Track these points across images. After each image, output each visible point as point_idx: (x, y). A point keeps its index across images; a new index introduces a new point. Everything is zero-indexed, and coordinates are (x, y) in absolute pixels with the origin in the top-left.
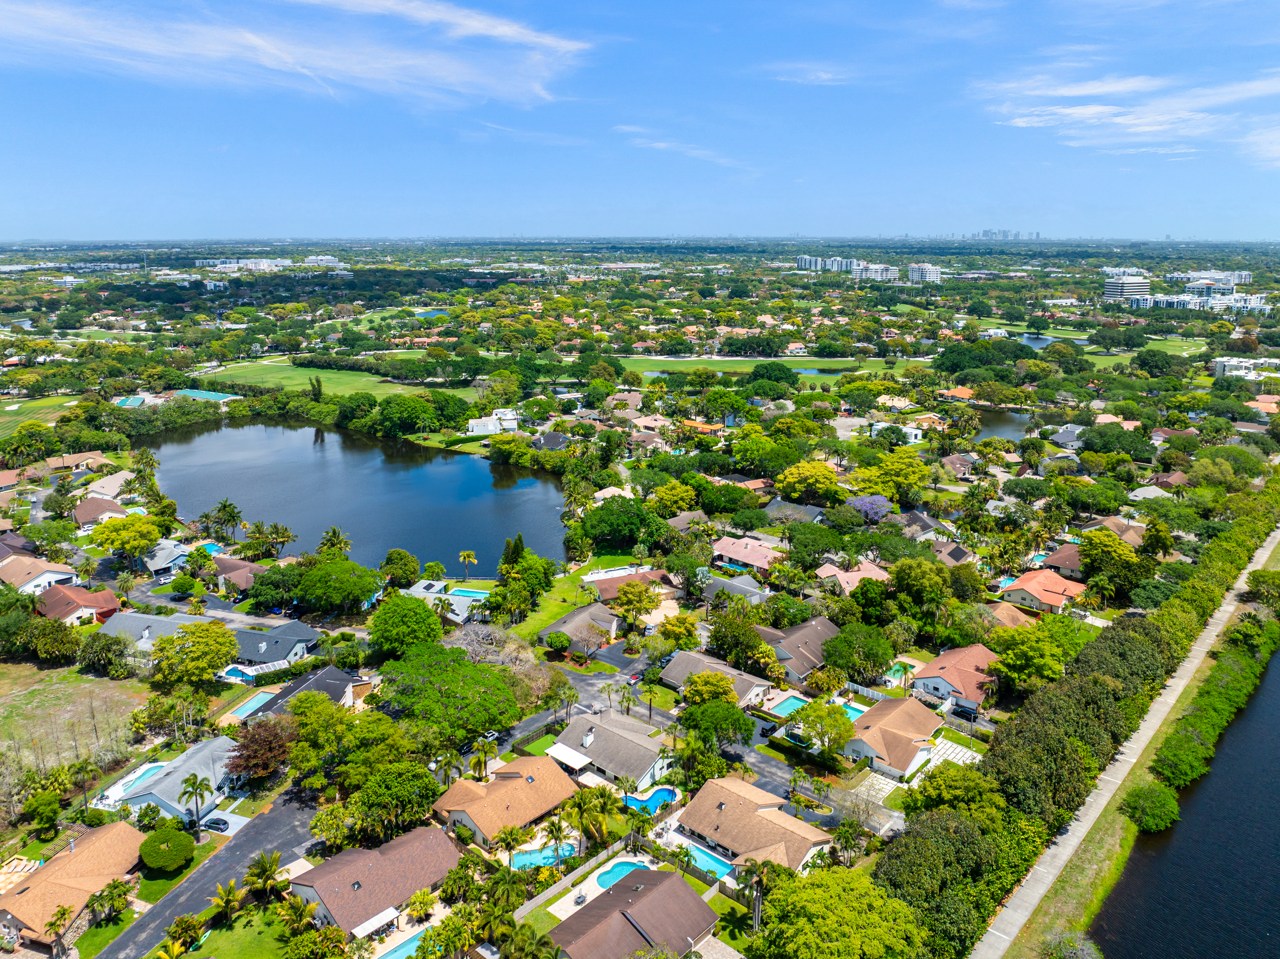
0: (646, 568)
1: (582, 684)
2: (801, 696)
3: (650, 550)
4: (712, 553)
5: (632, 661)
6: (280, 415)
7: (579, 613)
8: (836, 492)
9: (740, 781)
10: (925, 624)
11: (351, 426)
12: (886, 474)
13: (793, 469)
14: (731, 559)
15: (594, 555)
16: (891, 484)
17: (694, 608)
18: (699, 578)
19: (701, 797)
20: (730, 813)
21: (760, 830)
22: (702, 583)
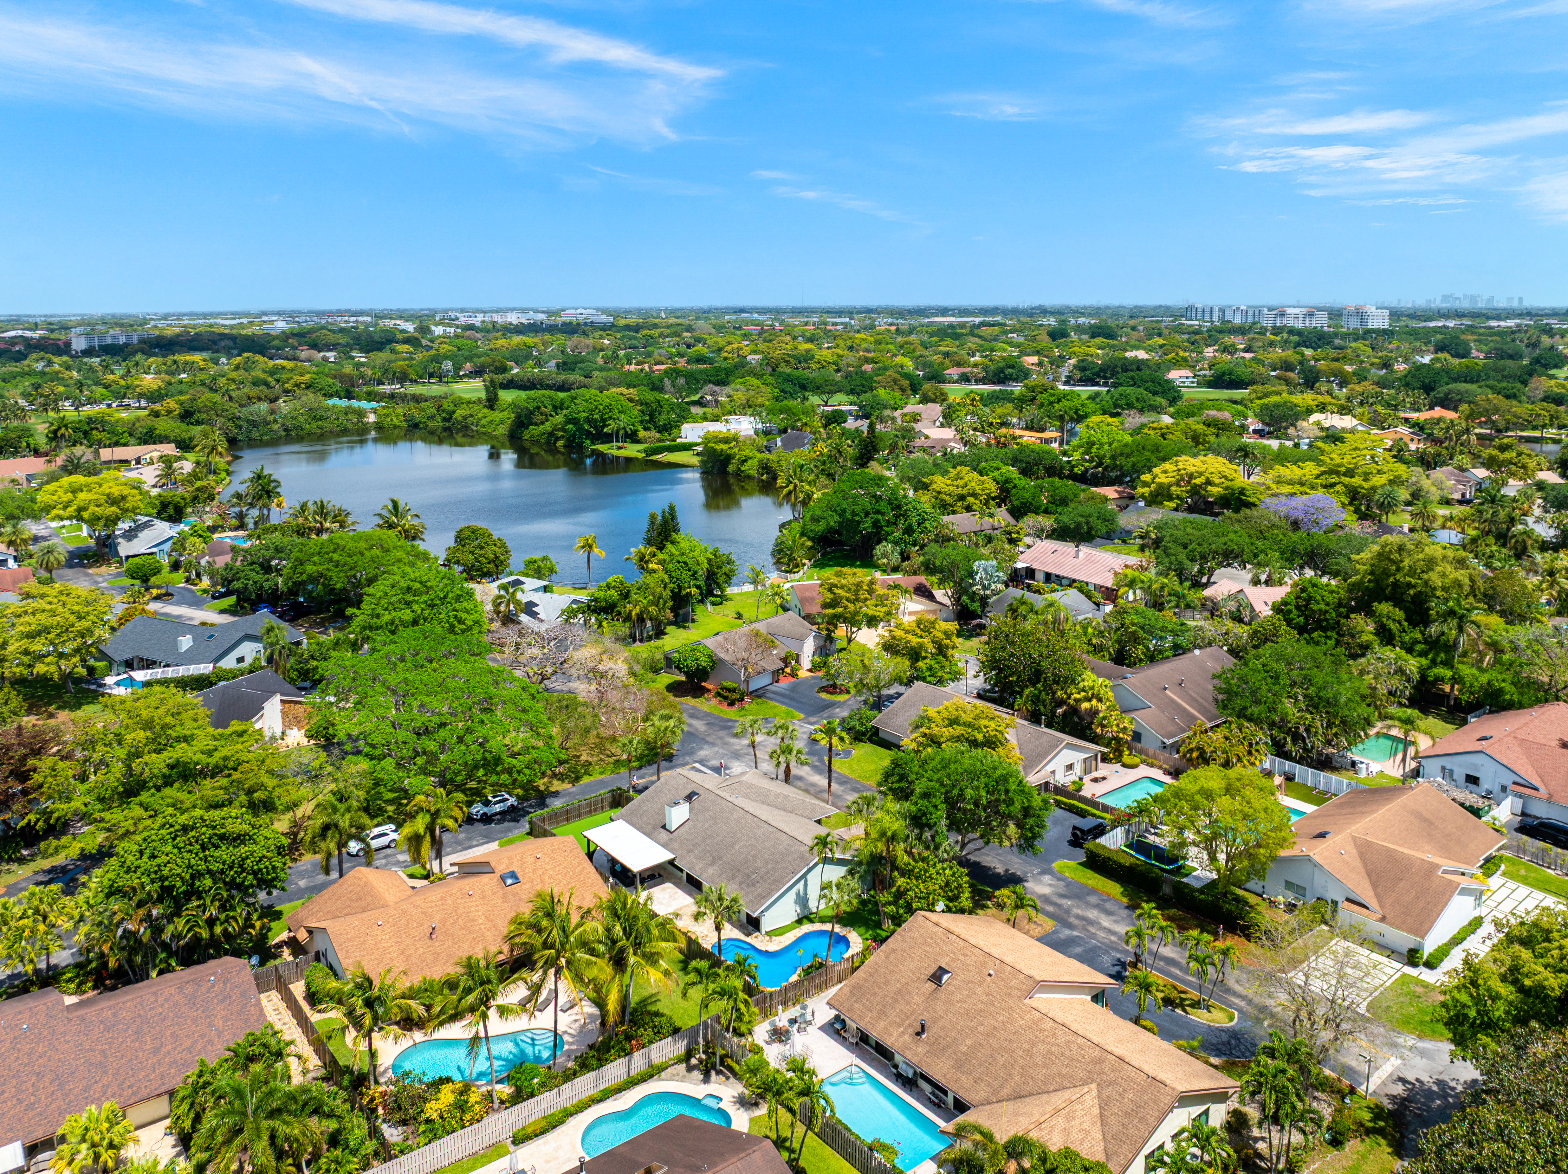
0: (892, 576)
1: (722, 733)
2: (1164, 778)
3: (905, 553)
5: (832, 705)
6: (445, 429)
8: (1242, 491)
9: (1008, 929)
10: (1434, 663)
11: (526, 435)
12: (1331, 472)
13: (1167, 466)
14: (1047, 576)
15: (815, 566)
16: (1338, 488)
17: (969, 637)
18: (978, 578)
19: (894, 951)
20: (959, 996)
21: (1033, 1045)
22: (985, 588)
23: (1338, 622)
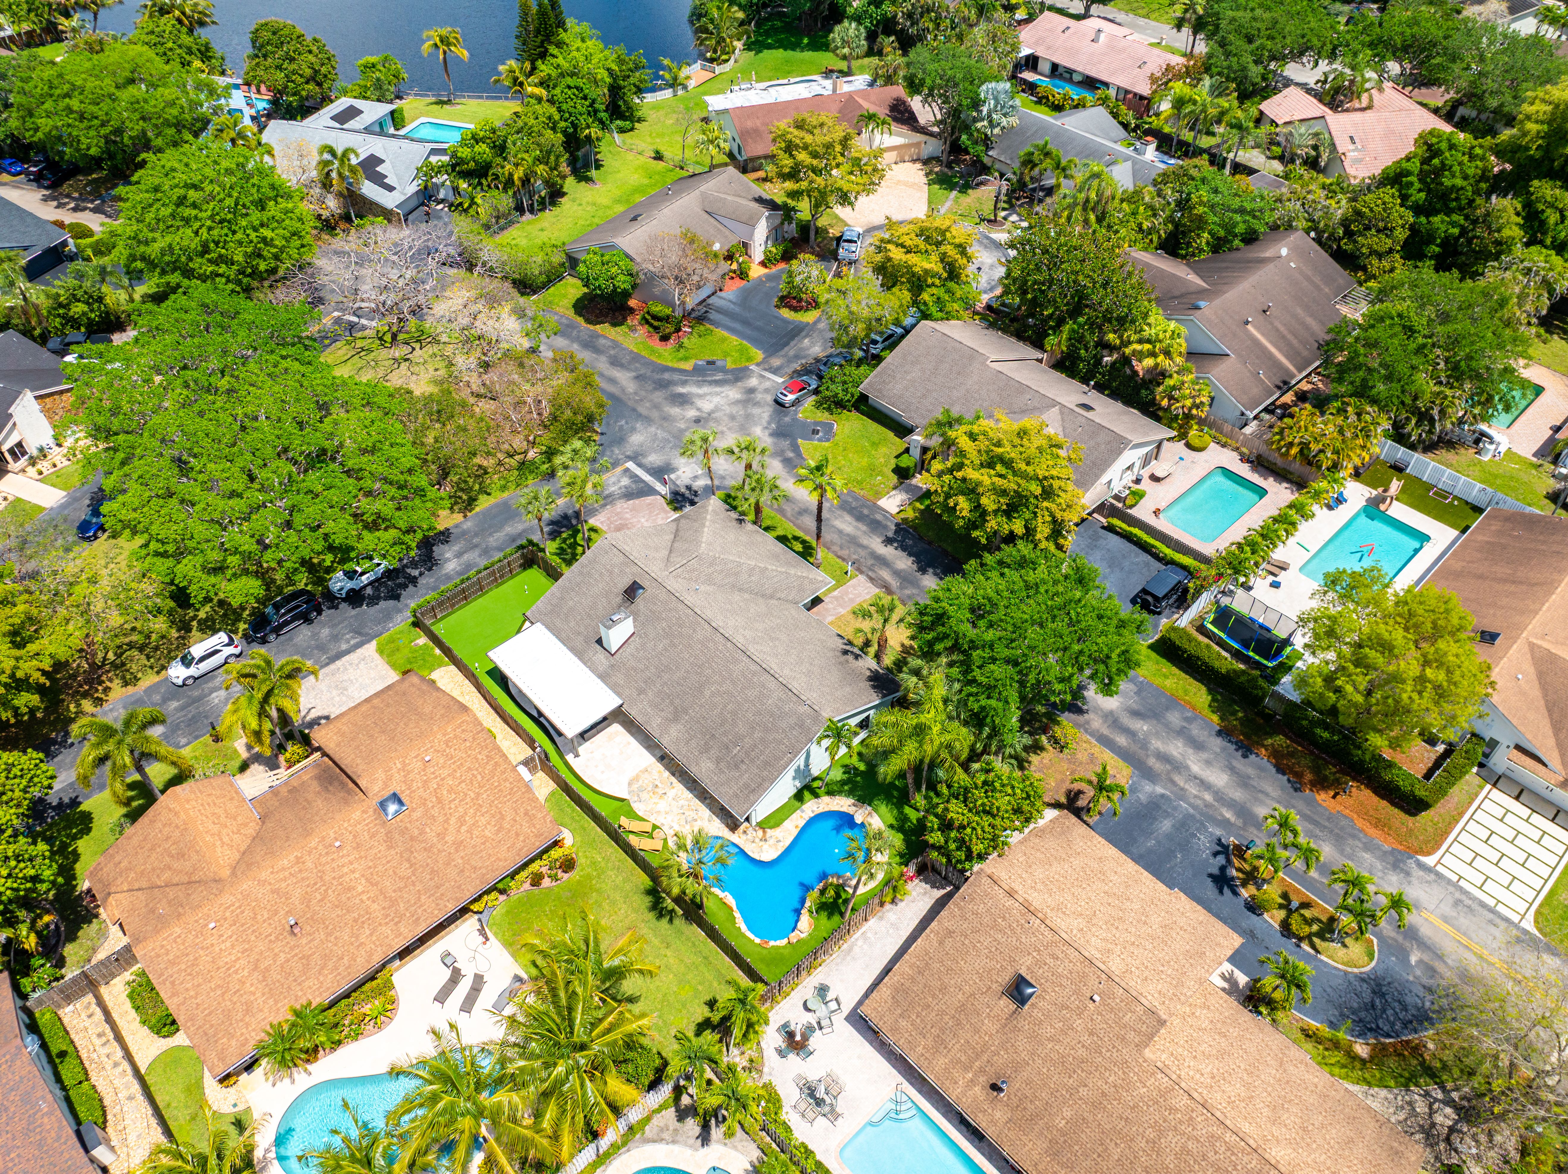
0: (860, 81)
1: (658, 396)
2: (1244, 470)
3: (871, 37)
4: (1015, 48)
5: (797, 331)
7: (678, 193)
14: (1055, 67)
15: (748, 47)
17: (964, 188)
18: (985, 110)
19: (950, 933)
20: (1048, 1031)
21: (1161, 1133)
22: (992, 125)
23: (1471, 202)
